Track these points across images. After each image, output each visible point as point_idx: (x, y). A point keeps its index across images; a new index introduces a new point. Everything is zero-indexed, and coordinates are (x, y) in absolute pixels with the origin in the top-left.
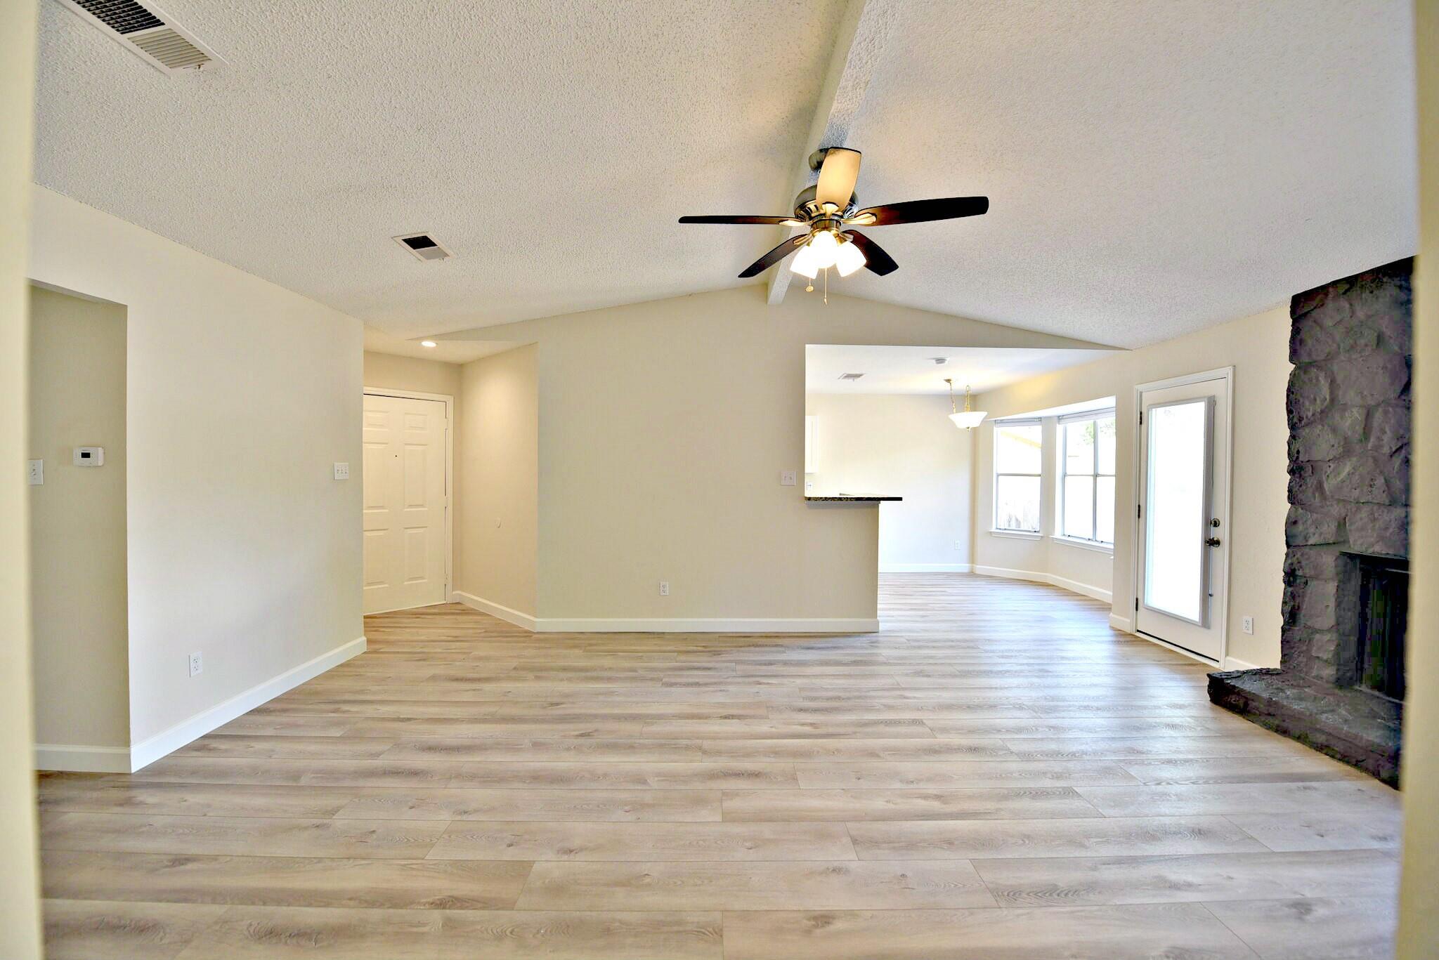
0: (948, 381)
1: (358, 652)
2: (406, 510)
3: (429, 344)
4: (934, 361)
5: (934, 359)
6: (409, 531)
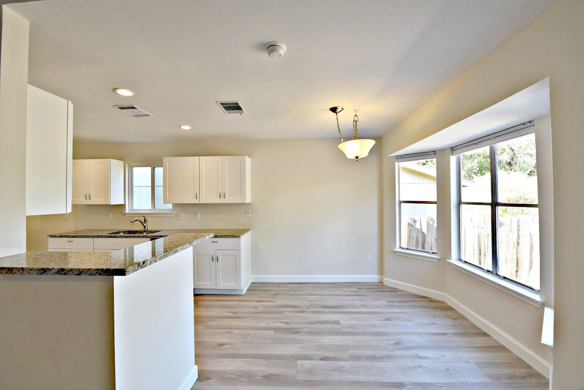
0: (334, 110)
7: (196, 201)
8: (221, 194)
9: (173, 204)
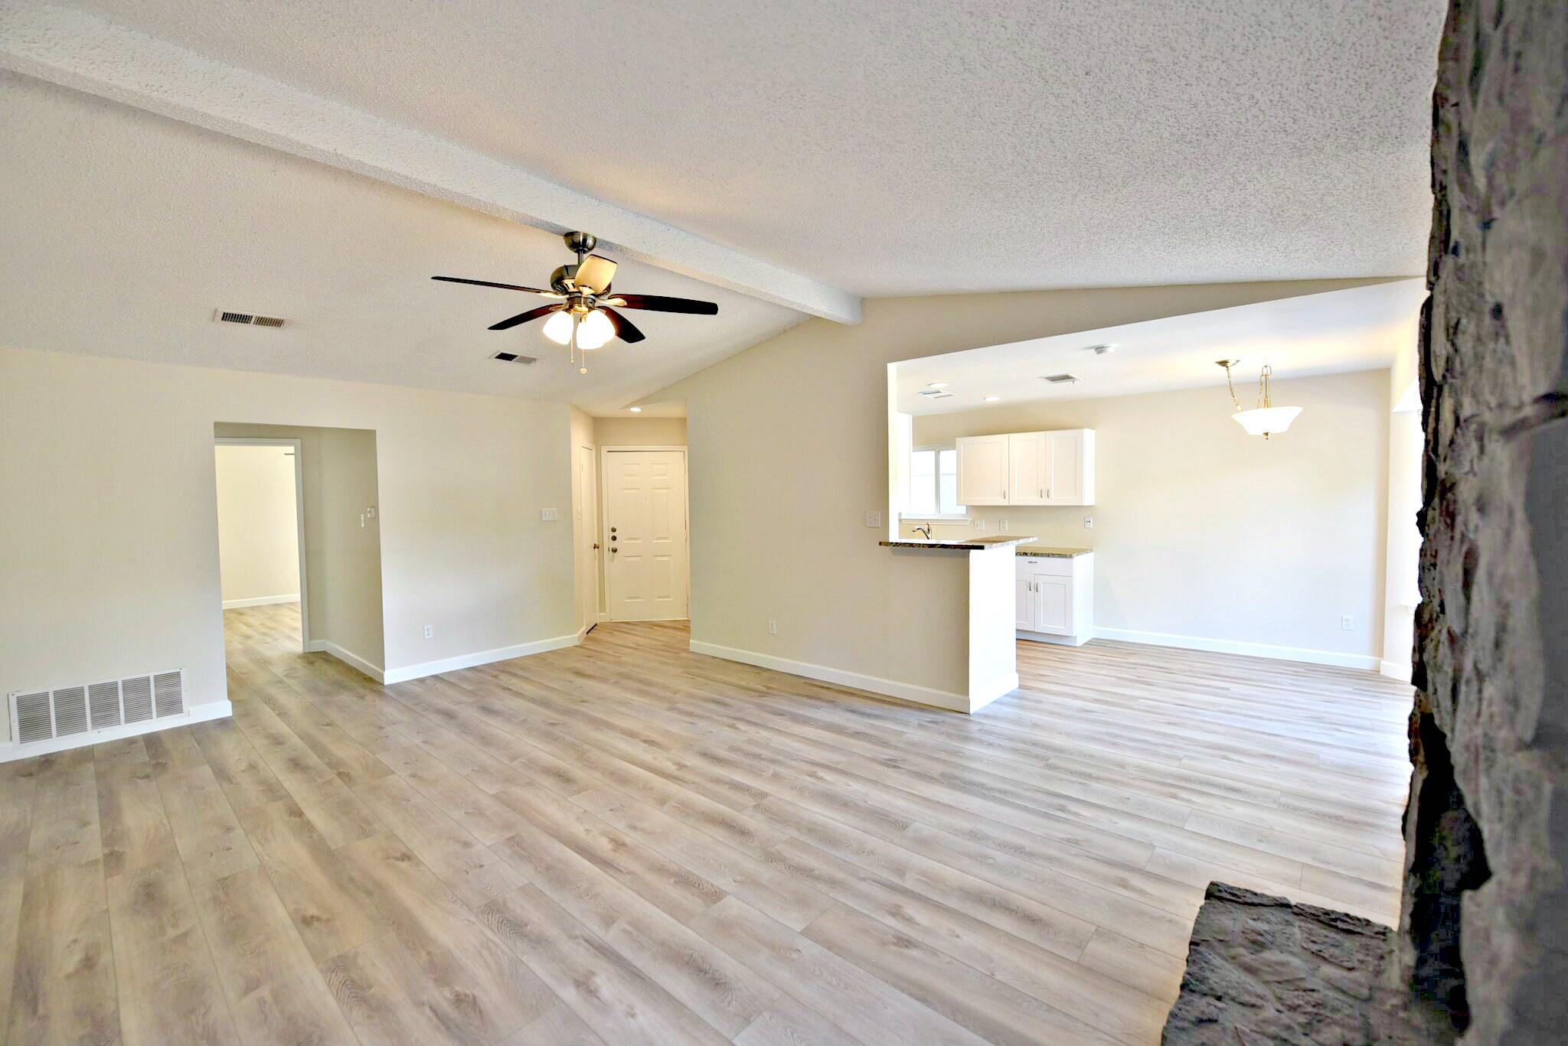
0: (1224, 363)
1: (570, 645)
2: (655, 541)
3: (636, 410)
4: (1093, 350)
5: (1092, 348)
6: (659, 559)
7: (1005, 503)
8: (1044, 491)
9: (967, 506)
